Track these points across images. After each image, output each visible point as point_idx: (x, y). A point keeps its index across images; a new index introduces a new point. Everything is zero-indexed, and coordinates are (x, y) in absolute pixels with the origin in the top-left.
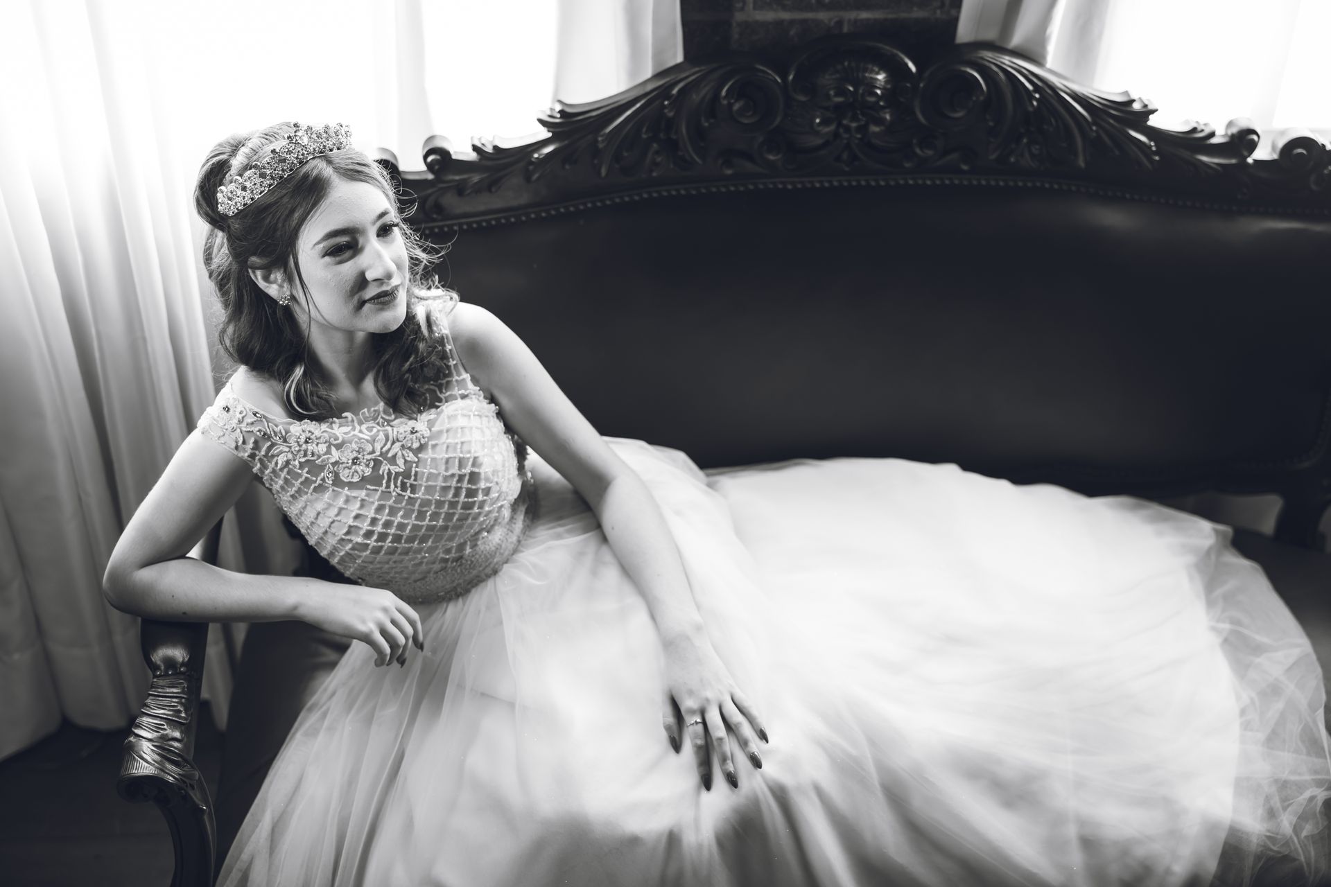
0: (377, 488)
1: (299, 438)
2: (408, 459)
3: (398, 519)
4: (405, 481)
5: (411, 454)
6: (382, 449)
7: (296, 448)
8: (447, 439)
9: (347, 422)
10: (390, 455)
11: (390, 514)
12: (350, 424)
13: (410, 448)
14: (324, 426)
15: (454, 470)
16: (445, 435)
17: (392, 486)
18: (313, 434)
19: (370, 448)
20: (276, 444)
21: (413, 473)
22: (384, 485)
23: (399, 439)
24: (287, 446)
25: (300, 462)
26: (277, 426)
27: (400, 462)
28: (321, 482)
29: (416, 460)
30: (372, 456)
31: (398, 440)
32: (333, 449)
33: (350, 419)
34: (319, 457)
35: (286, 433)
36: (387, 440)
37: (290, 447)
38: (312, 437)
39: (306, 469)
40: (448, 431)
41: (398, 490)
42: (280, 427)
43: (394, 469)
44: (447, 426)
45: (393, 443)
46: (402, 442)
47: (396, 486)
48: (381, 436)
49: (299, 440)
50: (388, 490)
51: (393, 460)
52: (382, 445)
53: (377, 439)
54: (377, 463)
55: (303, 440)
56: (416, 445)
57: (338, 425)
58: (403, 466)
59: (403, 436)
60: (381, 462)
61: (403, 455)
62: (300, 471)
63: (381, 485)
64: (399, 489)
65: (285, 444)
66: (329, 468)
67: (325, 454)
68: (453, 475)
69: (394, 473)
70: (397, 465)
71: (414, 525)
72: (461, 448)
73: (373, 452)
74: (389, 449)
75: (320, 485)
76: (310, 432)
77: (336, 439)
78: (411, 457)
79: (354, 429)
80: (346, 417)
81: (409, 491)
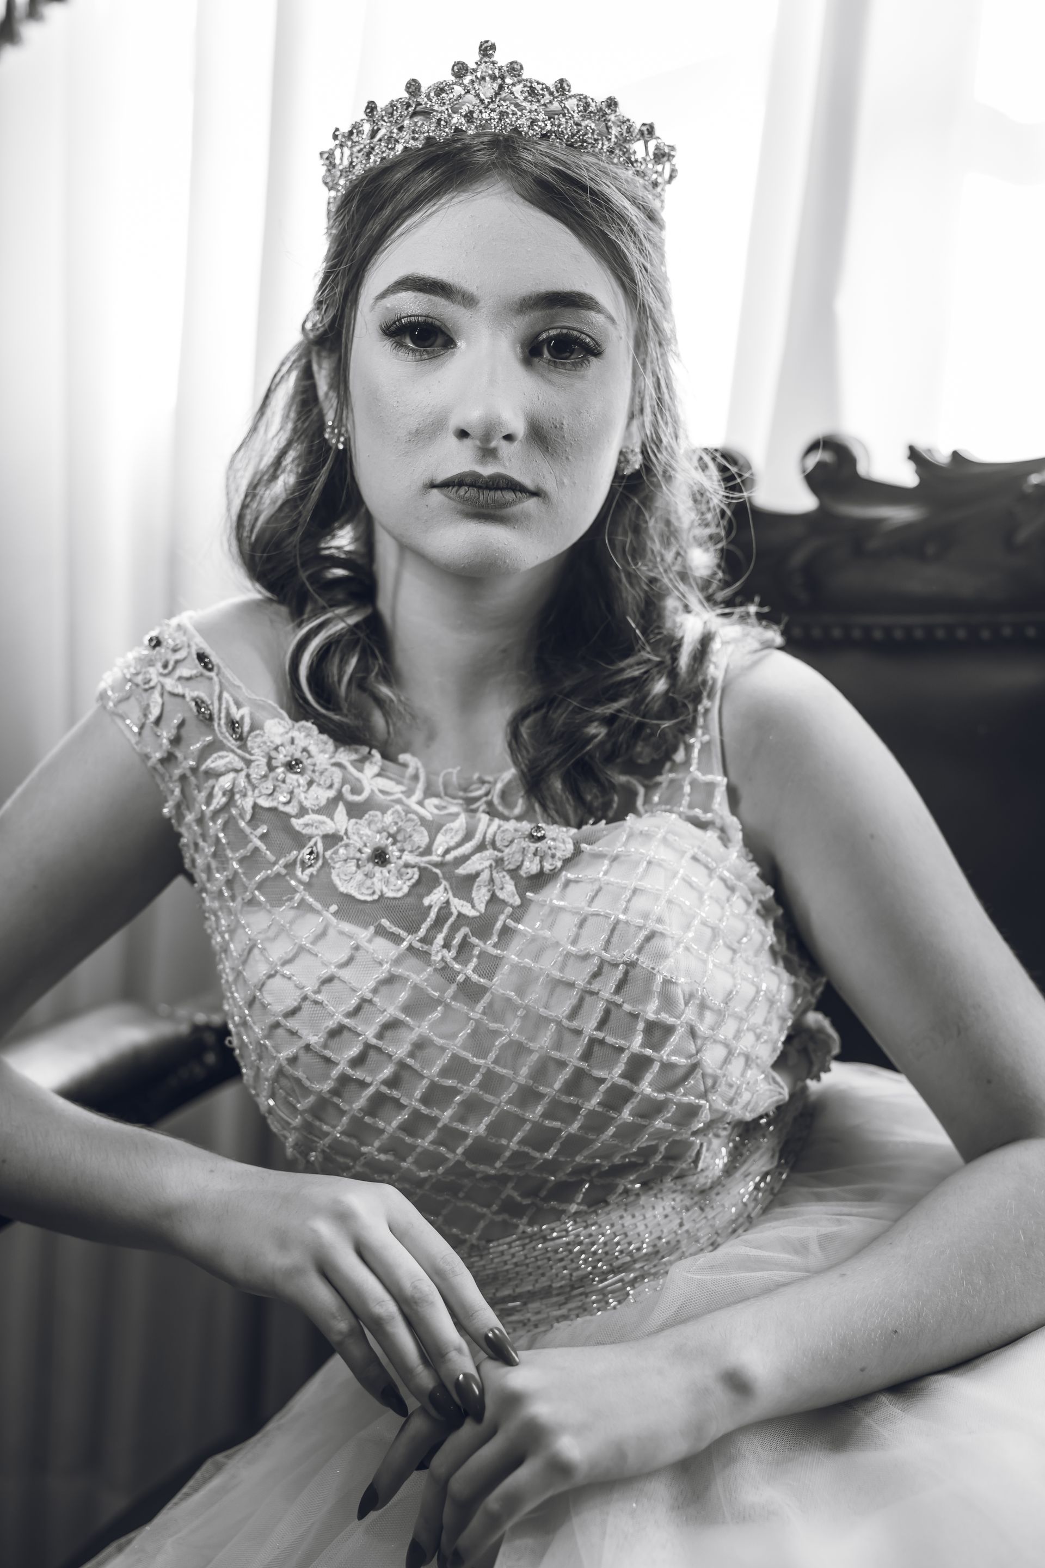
0: (403, 933)
1: (276, 749)
2: (501, 895)
3: (423, 1028)
4: (474, 940)
5: (510, 886)
6: (447, 851)
7: (259, 768)
8: (606, 873)
9: (403, 777)
10: (462, 871)
11: (407, 1008)
12: (406, 781)
13: (514, 873)
14: (345, 756)
15: (592, 943)
16: (606, 862)
17: (440, 939)
18: (310, 756)
19: (421, 838)
20: (222, 747)
21: (499, 925)
22: (422, 932)
23: (498, 844)
24: (243, 759)
25: (255, 806)
26: (239, 705)
27: (481, 895)
28: (284, 871)
29: (517, 901)
30: (422, 861)
31: (494, 847)
32: (341, 809)
33: (410, 771)
34: (303, 811)
35: (252, 729)
36: (468, 836)
37: (248, 763)
38: (307, 762)
39: (263, 829)
40: (615, 859)
41: (449, 955)
42: (245, 711)
43: (459, 906)
44: (619, 849)
45: (481, 847)
46: (501, 851)
47: (447, 945)
48: (461, 822)
49: (273, 754)
50: (426, 948)
51: (464, 886)
52: (452, 843)
53: (448, 826)
54: (426, 881)
55: (281, 758)
56: (531, 867)
57: (376, 769)
58: (482, 907)
59: (508, 837)
60: (435, 882)
61: (492, 880)
62: (248, 830)
63: (413, 930)
64: (453, 953)
65: (239, 752)
66: (315, 844)
67: (319, 811)
68: (586, 957)
69: (455, 913)
70: (471, 901)
71: (455, 1057)
72: (629, 901)
73: (428, 851)
74: (465, 858)
75: (278, 875)
76: (305, 750)
77: (356, 790)
78: (508, 891)
79: (409, 793)
80: (405, 765)
81: (472, 965)
